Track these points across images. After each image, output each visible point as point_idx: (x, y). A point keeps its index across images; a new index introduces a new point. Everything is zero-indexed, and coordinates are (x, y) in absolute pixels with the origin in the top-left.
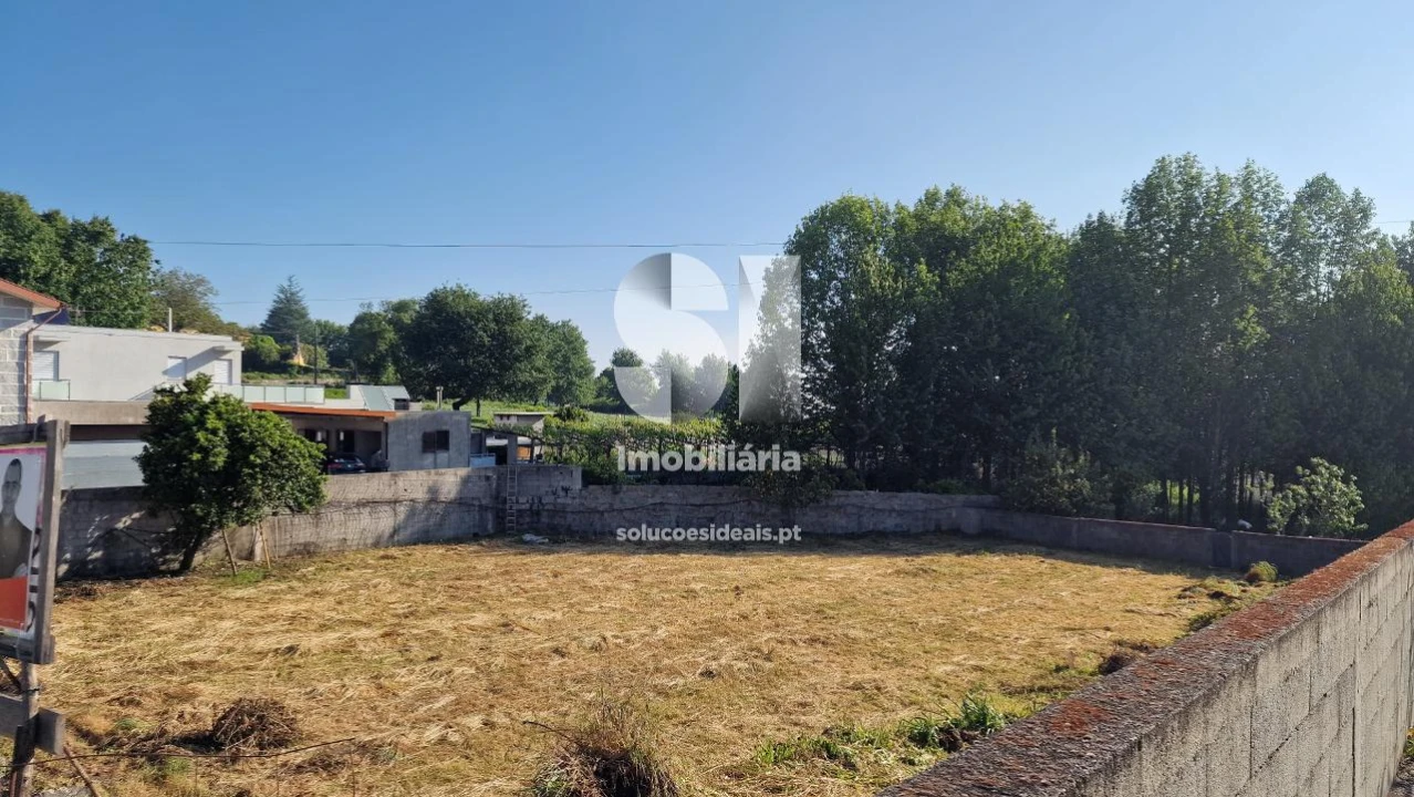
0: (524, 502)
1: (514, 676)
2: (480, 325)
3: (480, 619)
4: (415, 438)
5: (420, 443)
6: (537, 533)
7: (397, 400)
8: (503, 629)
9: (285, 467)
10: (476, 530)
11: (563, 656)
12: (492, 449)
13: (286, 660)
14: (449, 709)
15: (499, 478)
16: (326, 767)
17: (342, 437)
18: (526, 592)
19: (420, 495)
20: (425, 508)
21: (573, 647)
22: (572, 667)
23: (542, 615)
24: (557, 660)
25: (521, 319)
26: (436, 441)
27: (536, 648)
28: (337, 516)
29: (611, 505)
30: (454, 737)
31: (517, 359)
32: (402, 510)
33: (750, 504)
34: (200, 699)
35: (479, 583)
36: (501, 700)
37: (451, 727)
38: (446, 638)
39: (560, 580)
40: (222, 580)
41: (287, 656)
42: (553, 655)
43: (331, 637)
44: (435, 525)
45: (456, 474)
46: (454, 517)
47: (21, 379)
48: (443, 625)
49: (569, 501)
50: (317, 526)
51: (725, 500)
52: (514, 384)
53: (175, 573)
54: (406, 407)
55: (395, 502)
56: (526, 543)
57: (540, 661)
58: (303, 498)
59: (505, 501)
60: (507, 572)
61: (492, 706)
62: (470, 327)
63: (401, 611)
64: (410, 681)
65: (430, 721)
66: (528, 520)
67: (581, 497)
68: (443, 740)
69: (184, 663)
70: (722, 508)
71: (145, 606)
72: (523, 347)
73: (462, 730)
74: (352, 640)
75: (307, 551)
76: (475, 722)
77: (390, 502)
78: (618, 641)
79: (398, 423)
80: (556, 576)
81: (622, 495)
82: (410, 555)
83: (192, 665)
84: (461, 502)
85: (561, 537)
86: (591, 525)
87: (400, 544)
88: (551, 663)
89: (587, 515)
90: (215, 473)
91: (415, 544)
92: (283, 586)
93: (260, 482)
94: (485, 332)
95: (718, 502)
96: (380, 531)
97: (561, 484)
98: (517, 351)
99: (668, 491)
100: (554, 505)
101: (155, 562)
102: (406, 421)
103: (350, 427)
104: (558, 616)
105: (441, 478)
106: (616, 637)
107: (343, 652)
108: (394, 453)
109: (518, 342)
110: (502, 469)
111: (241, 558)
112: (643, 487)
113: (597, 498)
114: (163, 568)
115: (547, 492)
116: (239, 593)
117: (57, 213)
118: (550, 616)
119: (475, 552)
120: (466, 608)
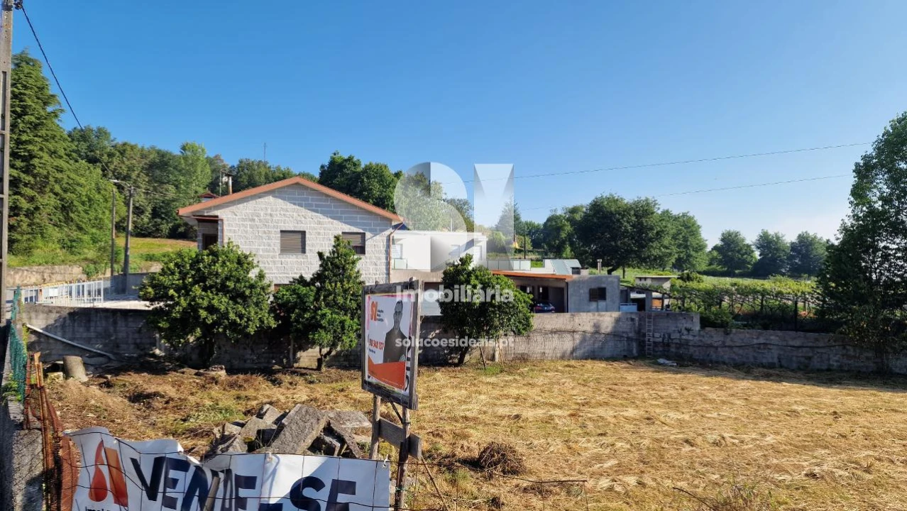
0: (658, 337)
1: (657, 454)
2: (625, 219)
3: (631, 412)
4: (584, 292)
5: (588, 296)
6: (668, 358)
7: (573, 268)
8: (648, 421)
9: (511, 307)
10: (625, 354)
11: (692, 446)
12: (635, 300)
13: (515, 423)
14: (615, 469)
15: (640, 320)
16: (540, 492)
17: (541, 291)
18: (662, 398)
19: (589, 328)
20: (592, 336)
21: (699, 440)
22: (700, 455)
23: (673, 415)
24: (687, 448)
25: (653, 213)
26: (598, 294)
27: (672, 437)
28: (539, 338)
29: (724, 342)
30: (618, 489)
31: (651, 240)
32: (577, 336)
33: (844, 348)
34: (471, 438)
35: (629, 388)
36: (648, 469)
37: (616, 481)
38: (609, 423)
39: (686, 393)
40: (479, 371)
41: (516, 420)
42: (685, 444)
43: (540, 412)
44: (598, 347)
45: (611, 316)
46: (611, 344)
47: (387, 259)
48: (607, 413)
49: (691, 338)
50: (528, 344)
51: (821, 344)
52: (649, 257)
53: (456, 365)
54: (578, 273)
55: (574, 332)
56: (660, 364)
57: (675, 446)
58: (521, 327)
59: (644, 335)
60: (648, 384)
61: (642, 472)
62: (618, 221)
63: (580, 401)
64: (590, 447)
65: (602, 475)
66: (661, 349)
67: (700, 336)
68: (611, 489)
69: (462, 417)
70: (819, 350)
71: (442, 382)
72: (655, 232)
73: (624, 485)
74: (551, 416)
75: (523, 359)
76: (632, 480)
77: (570, 332)
78: (734, 441)
79: (574, 282)
80: (683, 389)
81: (731, 335)
82: (583, 366)
83: (466, 418)
84: (615, 334)
85: (686, 363)
86: (708, 355)
87: (577, 358)
88: (683, 449)
89: (704, 348)
90: (475, 309)
91: (586, 359)
92: (511, 378)
93: (498, 316)
94: (628, 222)
95: (815, 345)
96: (565, 348)
97: (685, 325)
98: (650, 234)
99: (771, 335)
100: (680, 339)
101: (447, 358)
102: (579, 282)
103: (546, 284)
104: (687, 417)
105: (601, 319)
106: (732, 437)
107: (546, 422)
108: (572, 301)
109: (652, 229)
110: (642, 313)
111: (489, 360)
112: (749, 331)
113: (712, 337)
114: (450, 361)
115: (674, 331)
116: (488, 380)
117: (401, 172)
118: (680, 416)
119: (625, 368)
120: (621, 404)
